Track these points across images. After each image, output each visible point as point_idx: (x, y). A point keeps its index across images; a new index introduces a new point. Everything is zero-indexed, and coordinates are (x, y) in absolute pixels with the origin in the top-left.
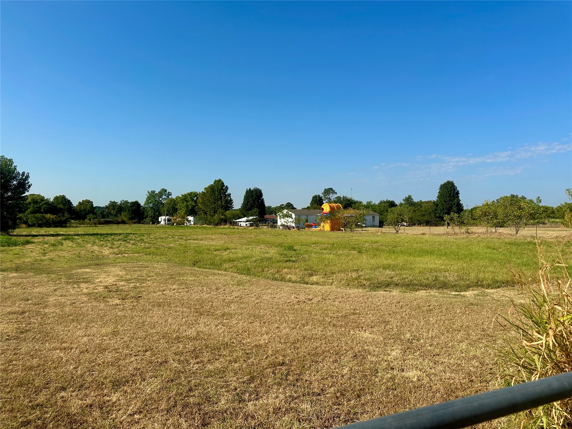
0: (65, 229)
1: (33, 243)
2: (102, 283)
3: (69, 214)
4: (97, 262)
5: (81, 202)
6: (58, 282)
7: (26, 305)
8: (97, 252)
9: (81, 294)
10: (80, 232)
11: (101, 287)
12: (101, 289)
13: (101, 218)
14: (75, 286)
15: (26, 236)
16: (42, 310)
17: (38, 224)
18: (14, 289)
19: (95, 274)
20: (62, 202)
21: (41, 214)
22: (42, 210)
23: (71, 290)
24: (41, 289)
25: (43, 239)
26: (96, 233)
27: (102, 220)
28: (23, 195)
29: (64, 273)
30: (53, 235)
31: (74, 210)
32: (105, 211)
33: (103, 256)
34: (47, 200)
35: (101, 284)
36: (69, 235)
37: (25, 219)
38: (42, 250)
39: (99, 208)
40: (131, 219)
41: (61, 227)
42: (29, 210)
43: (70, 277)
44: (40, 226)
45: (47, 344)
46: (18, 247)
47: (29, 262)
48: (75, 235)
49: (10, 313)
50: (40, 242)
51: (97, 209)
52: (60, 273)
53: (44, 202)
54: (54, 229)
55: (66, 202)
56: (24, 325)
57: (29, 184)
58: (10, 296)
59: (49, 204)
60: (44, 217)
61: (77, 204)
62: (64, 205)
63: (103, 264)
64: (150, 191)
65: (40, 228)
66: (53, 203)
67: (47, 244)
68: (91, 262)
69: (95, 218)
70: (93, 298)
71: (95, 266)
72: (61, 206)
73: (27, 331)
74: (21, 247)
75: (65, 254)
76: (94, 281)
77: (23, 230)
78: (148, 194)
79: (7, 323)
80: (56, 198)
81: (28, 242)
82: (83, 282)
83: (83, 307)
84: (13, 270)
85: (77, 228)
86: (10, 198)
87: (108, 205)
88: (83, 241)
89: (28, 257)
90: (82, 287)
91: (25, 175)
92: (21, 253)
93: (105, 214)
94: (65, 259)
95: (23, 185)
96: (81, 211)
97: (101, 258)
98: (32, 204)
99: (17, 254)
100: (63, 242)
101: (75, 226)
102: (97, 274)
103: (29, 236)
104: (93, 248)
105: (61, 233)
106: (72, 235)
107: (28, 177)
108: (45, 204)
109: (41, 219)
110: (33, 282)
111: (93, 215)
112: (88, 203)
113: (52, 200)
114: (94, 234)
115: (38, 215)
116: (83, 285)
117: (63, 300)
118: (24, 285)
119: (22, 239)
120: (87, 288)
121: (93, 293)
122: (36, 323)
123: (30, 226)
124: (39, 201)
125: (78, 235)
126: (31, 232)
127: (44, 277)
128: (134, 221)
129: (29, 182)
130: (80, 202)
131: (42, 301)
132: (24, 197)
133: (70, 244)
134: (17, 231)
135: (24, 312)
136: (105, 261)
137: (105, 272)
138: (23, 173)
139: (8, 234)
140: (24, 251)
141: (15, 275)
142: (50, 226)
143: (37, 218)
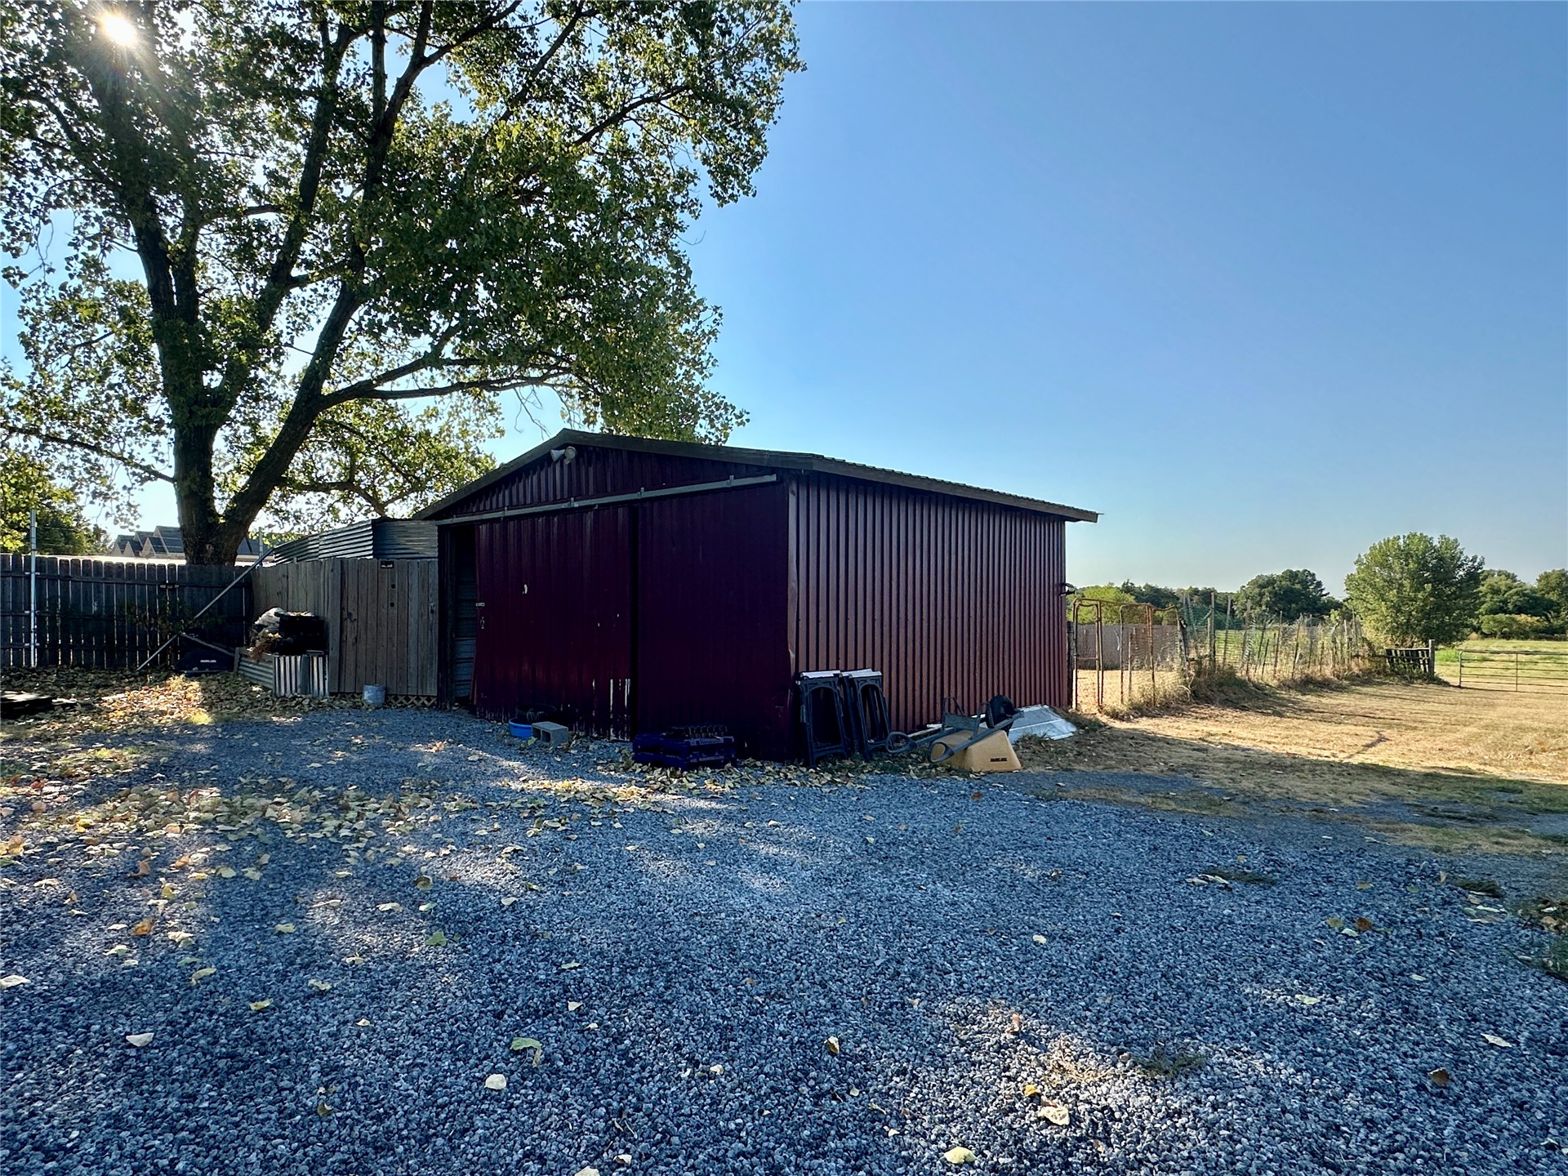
0: (1554, 644)
17: (1502, 633)
21: (1509, 615)
22: (1510, 606)
34: (1523, 583)
37: (1475, 624)
41: (1548, 639)
42: (1483, 607)
44: (1506, 636)
53: (1514, 590)
59: (1526, 595)
60: (1513, 619)
65: (1505, 640)
66: (1536, 589)
72: (1551, 597)
77: (1474, 643)
98: (1489, 596)
108: (1517, 593)
109: (1507, 624)
113: (1533, 584)
115: (1501, 616)
119: (1476, 656)
123: (1485, 636)
124: (1503, 588)
126: (1489, 646)
134: (1465, 645)
142: (1527, 638)
143: (1500, 622)
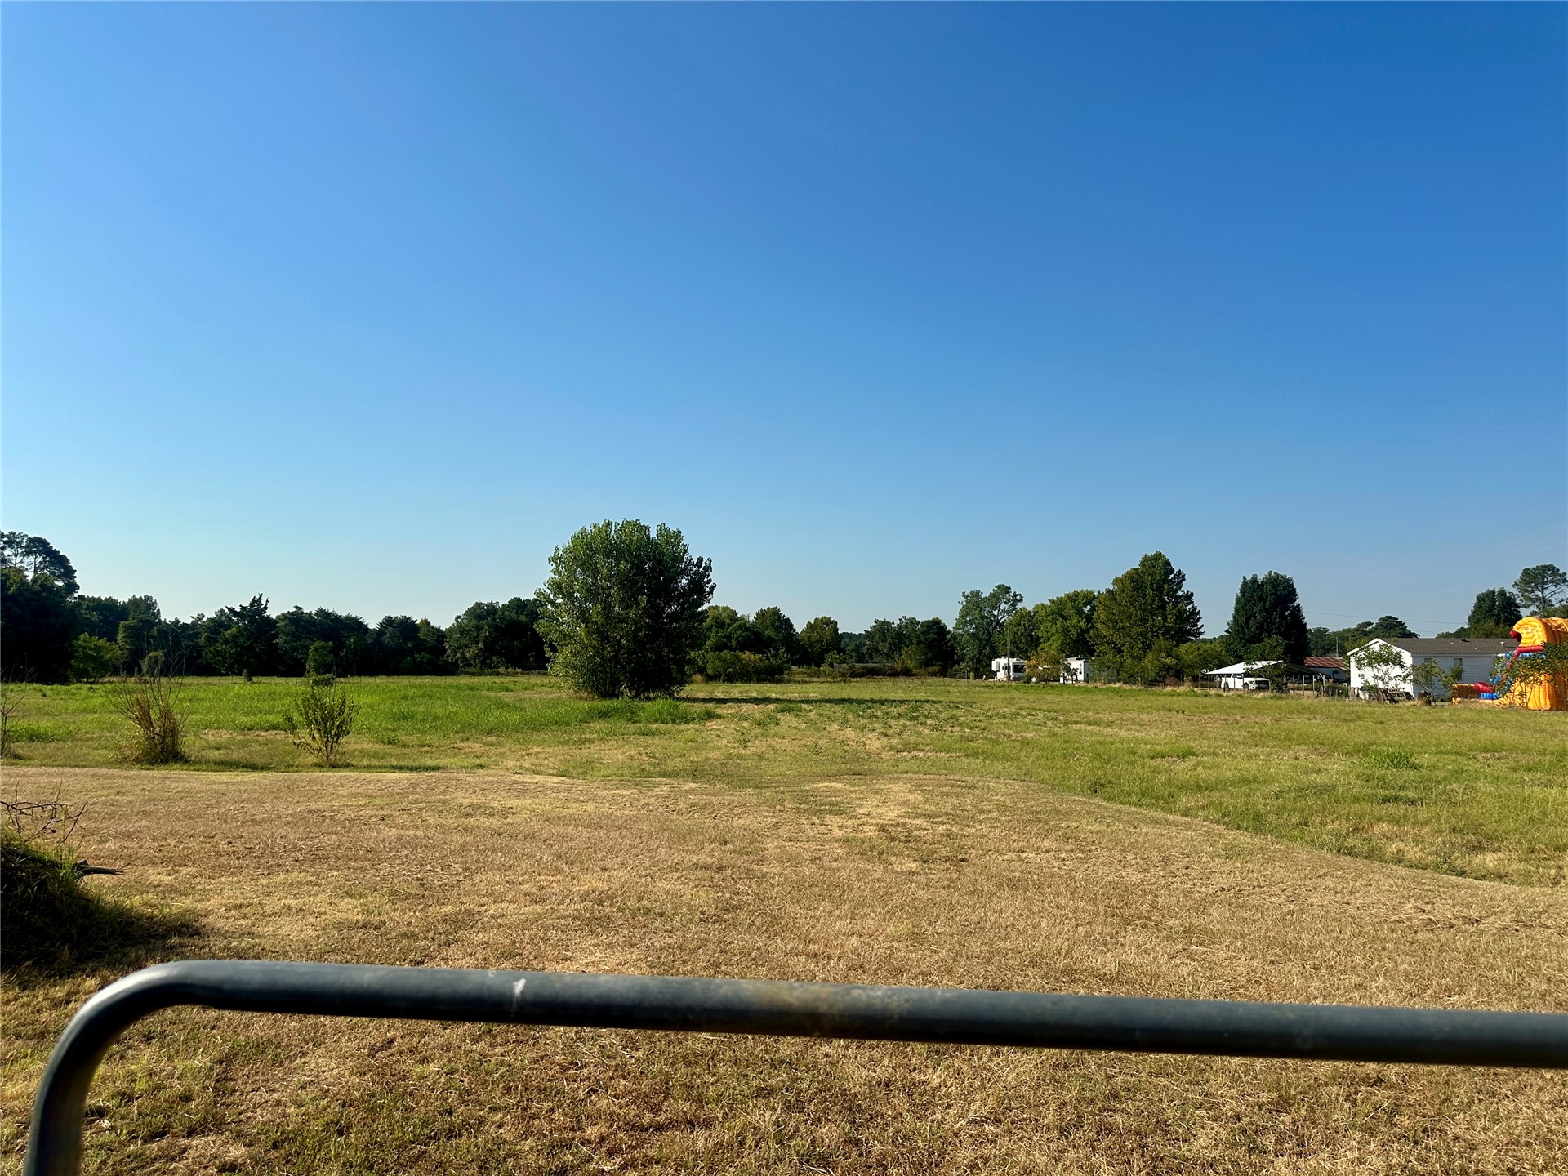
0: (779, 687)
1: (719, 716)
2: (872, 818)
3: (787, 651)
4: (856, 767)
5: (812, 622)
6: (778, 807)
7: (723, 852)
8: (852, 743)
9: (830, 840)
10: (811, 695)
11: (872, 828)
12: (871, 832)
13: (856, 662)
14: (815, 819)
15: (704, 700)
16: (757, 867)
17: (726, 675)
18: (696, 816)
19: (853, 795)
20: (772, 624)
21: (732, 653)
22: (734, 643)
23: (808, 827)
24: (748, 821)
25: (737, 710)
26: (847, 697)
27: (858, 665)
28: (700, 609)
29: (789, 789)
30: (756, 701)
31: (798, 641)
32: (864, 645)
33: (868, 754)
34: (742, 618)
35: (871, 821)
36: (790, 701)
37: (700, 663)
38: (740, 734)
39: (851, 636)
40: (925, 664)
41: (772, 681)
42: (707, 643)
43: (802, 798)
44: (731, 679)
45: (779, 941)
46: (691, 725)
47: (717, 760)
48: (803, 702)
49: (696, 867)
50: (733, 716)
51: (847, 640)
52: (779, 787)
53: (737, 624)
54: (757, 686)
55: (781, 622)
56: (727, 895)
57: (711, 584)
58: (691, 832)
59: (747, 629)
60: (737, 657)
61: (804, 627)
62: (777, 629)
63: (870, 773)
64: (968, 593)
65: (729, 684)
66: (754, 625)
67: (746, 720)
68: (843, 766)
69: (845, 662)
70: (857, 851)
71: (853, 777)
72: (771, 632)
73: (735, 908)
74: (697, 726)
75: (786, 744)
76: (855, 811)
77: (697, 688)
78: (963, 599)
79: (696, 886)
80: (761, 615)
81: (710, 716)
82: (830, 812)
83: (838, 869)
84: (688, 776)
85: (805, 686)
86: (674, 617)
87: (869, 630)
88: (821, 715)
89: (714, 748)
90: (830, 823)
91: (703, 565)
92: (699, 740)
93: (865, 651)
94: (786, 756)
95: (700, 587)
96: (812, 645)
97: (863, 759)
98: (714, 630)
99: (691, 741)
100: (779, 716)
101: (800, 679)
102: (858, 795)
103: (710, 700)
104: (843, 732)
105: (773, 696)
106: (795, 701)
107: (708, 568)
108: (740, 627)
109: (731, 663)
110: (729, 804)
111: (839, 654)
112: (827, 625)
113: (751, 619)
114: (842, 701)
115: (726, 654)
116: (830, 819)
117: (793, 848)
118: (714, 810)
119: (698, 708)
120: (840, 828)
121: (854, 839)
122: (748, 894)
123: (710, 679)
124: (728, 621)
125: (808, 702)
126: (712, 692)
127: (748, 795)
128: (930, 669)
129: (710, 581)
130: (809, 623)
131: (752, 849)
132: (702, 612)
133: (794, 722)
134: (687, 691)
135: (721, 868)
136: (873, 766)
137: (876, 793)
138: (700, 560)
139: (671, 695)
140: (704, 734)
141: (693, 786)
142: (749, 681)
143: (725, 661)
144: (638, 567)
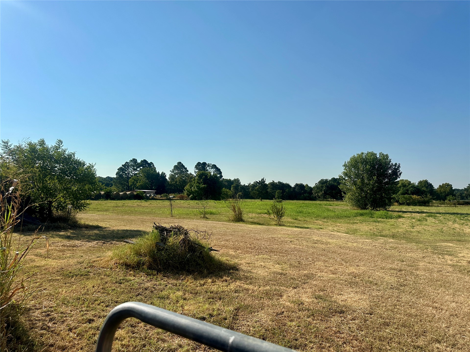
0: (428, 208)
1: (404, 217)
2: (465, 258)
3: (431, 195)
4: (459, 238)
5: (441, 185)
6: (425, 251)
7: (402, 265)
8: (458, 229)
9: (446, 265)
10: (441, 211)
11: (465, 262)
12: (464, 263)
13: (461, 199)
14: (440, 256)
15: (398, 212)
16: (415, 272)
17: (407, 203)
18: (393, 251)
19: (457, 249)
20: (425, 186)
21: (409, 195)
22: (409, 192)
23: (437, 259)
24: (413, 255)
25: (411, 215)
26: (456, 212)
27: (461, 201)
28: (396, 181)
29: (430, 244)
30: (418, 212)
31: (435, 192)
32: (464, 193)
33: (465, 234)
34: (413, 184)
35: (464, 259)
36: (432, 213)
37: (397, 199)
38: (411, 224)
39: (458, 190)
41: (424, 206)
42: (399, 192)
43: (435, 248)
44: (408, 204)
45: (421, 300)
46: (393, 220)
47: (402, 232)
48: (437, 213)
49: (391, 269)
50: (409, 217)
51: (456, 191)
52: (426, 243)
53: (411, 185)
54: (419, 207)
55: (428, 185)
56: (402, 280)
57: (400, 172)
58: (390, 256)
59: (415, 187)
60: (411, 197)
61: (438, 187)
62: (427, 187)
63: (465, 241)
65: (408, 206)
66: (417, 186)
67: (414, 219)
68: (453, 237)
69: (455, 199)
70: (458, 270)
71: (458, 242)
72: (424, 189)
73: (405, 285)
74: (395, 220)
75: (429, 228)
76: (458, 255)
77: (395, 207)
79: (390, 276)
80: (420, 182)
81: (400, 217)
82: (447, 254)
83: (449, 276)
84: (391, 237)
85: (438, 208)
86: (387, 183)
87: (466, 188)
88: (445, 218)
89: (401, 228)
90: (447, 258)
91: (397, 166)
92: (395, 225)
93: (464, 195)
94: (429, 232)
95: (396, 173)
96: (441, 193)
97: (462, 235)
98: (402, 188)
99: (392, 225)
100: (427, 218)
101: (436, 205)
102: (459, 249)
103: (400, 212)
104: (454, 225)
105: (425, 211)
106: (434, 213)
107: (399, 166)
108: (412, 187)
109: (409, 199)
110: (405, 248)
111: (452, 196)
112: (448, 186)
113: (417, 184)
114: (454, 214)
115: (406, 196)
116: (446, 257)
117: (431, 266)
118: (400, 250)
119: (396, 214)
120: (451, 260)
121: (457, 265)
122: (411, 281)
123: (400, 204)
124: (407, 185)
125: (440, 213)
126: (401, 209)
127: (413, 245)
129: (400, 171)
130: (440, 185)
131: (413, 264)
132: (396, 182)
133: (433, 220)
134: (392, 208)
135: (400, 270)
136: (466, 238)
137: (467, 249)
138: (396, 164)
139: (386, 209)
140: (398, 223)
141: (392, 240)
142: (416, 205)
143: (406, 198)
144: (374, 167)
